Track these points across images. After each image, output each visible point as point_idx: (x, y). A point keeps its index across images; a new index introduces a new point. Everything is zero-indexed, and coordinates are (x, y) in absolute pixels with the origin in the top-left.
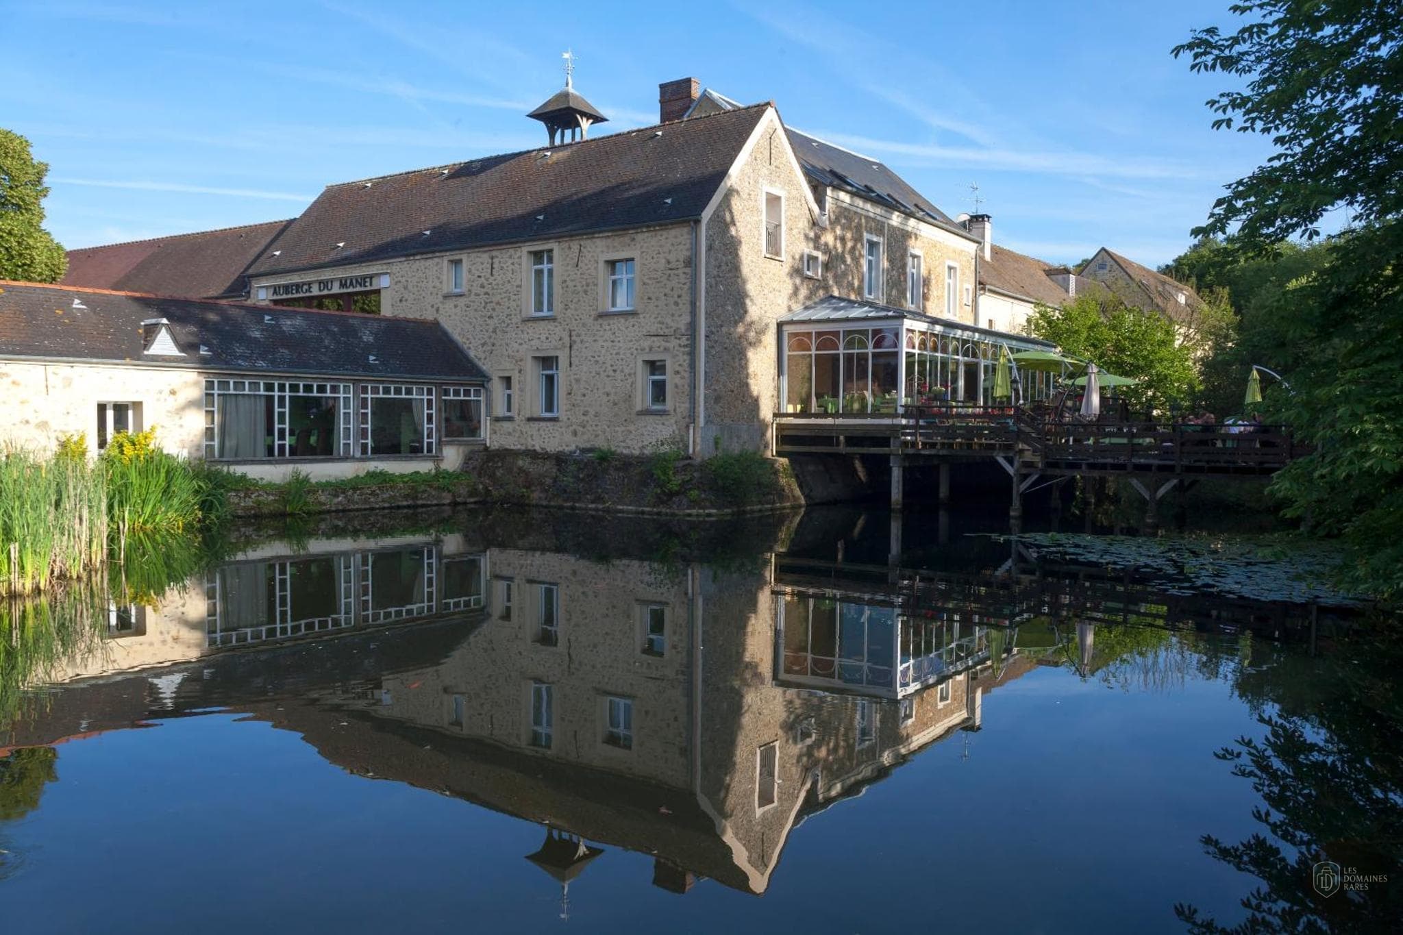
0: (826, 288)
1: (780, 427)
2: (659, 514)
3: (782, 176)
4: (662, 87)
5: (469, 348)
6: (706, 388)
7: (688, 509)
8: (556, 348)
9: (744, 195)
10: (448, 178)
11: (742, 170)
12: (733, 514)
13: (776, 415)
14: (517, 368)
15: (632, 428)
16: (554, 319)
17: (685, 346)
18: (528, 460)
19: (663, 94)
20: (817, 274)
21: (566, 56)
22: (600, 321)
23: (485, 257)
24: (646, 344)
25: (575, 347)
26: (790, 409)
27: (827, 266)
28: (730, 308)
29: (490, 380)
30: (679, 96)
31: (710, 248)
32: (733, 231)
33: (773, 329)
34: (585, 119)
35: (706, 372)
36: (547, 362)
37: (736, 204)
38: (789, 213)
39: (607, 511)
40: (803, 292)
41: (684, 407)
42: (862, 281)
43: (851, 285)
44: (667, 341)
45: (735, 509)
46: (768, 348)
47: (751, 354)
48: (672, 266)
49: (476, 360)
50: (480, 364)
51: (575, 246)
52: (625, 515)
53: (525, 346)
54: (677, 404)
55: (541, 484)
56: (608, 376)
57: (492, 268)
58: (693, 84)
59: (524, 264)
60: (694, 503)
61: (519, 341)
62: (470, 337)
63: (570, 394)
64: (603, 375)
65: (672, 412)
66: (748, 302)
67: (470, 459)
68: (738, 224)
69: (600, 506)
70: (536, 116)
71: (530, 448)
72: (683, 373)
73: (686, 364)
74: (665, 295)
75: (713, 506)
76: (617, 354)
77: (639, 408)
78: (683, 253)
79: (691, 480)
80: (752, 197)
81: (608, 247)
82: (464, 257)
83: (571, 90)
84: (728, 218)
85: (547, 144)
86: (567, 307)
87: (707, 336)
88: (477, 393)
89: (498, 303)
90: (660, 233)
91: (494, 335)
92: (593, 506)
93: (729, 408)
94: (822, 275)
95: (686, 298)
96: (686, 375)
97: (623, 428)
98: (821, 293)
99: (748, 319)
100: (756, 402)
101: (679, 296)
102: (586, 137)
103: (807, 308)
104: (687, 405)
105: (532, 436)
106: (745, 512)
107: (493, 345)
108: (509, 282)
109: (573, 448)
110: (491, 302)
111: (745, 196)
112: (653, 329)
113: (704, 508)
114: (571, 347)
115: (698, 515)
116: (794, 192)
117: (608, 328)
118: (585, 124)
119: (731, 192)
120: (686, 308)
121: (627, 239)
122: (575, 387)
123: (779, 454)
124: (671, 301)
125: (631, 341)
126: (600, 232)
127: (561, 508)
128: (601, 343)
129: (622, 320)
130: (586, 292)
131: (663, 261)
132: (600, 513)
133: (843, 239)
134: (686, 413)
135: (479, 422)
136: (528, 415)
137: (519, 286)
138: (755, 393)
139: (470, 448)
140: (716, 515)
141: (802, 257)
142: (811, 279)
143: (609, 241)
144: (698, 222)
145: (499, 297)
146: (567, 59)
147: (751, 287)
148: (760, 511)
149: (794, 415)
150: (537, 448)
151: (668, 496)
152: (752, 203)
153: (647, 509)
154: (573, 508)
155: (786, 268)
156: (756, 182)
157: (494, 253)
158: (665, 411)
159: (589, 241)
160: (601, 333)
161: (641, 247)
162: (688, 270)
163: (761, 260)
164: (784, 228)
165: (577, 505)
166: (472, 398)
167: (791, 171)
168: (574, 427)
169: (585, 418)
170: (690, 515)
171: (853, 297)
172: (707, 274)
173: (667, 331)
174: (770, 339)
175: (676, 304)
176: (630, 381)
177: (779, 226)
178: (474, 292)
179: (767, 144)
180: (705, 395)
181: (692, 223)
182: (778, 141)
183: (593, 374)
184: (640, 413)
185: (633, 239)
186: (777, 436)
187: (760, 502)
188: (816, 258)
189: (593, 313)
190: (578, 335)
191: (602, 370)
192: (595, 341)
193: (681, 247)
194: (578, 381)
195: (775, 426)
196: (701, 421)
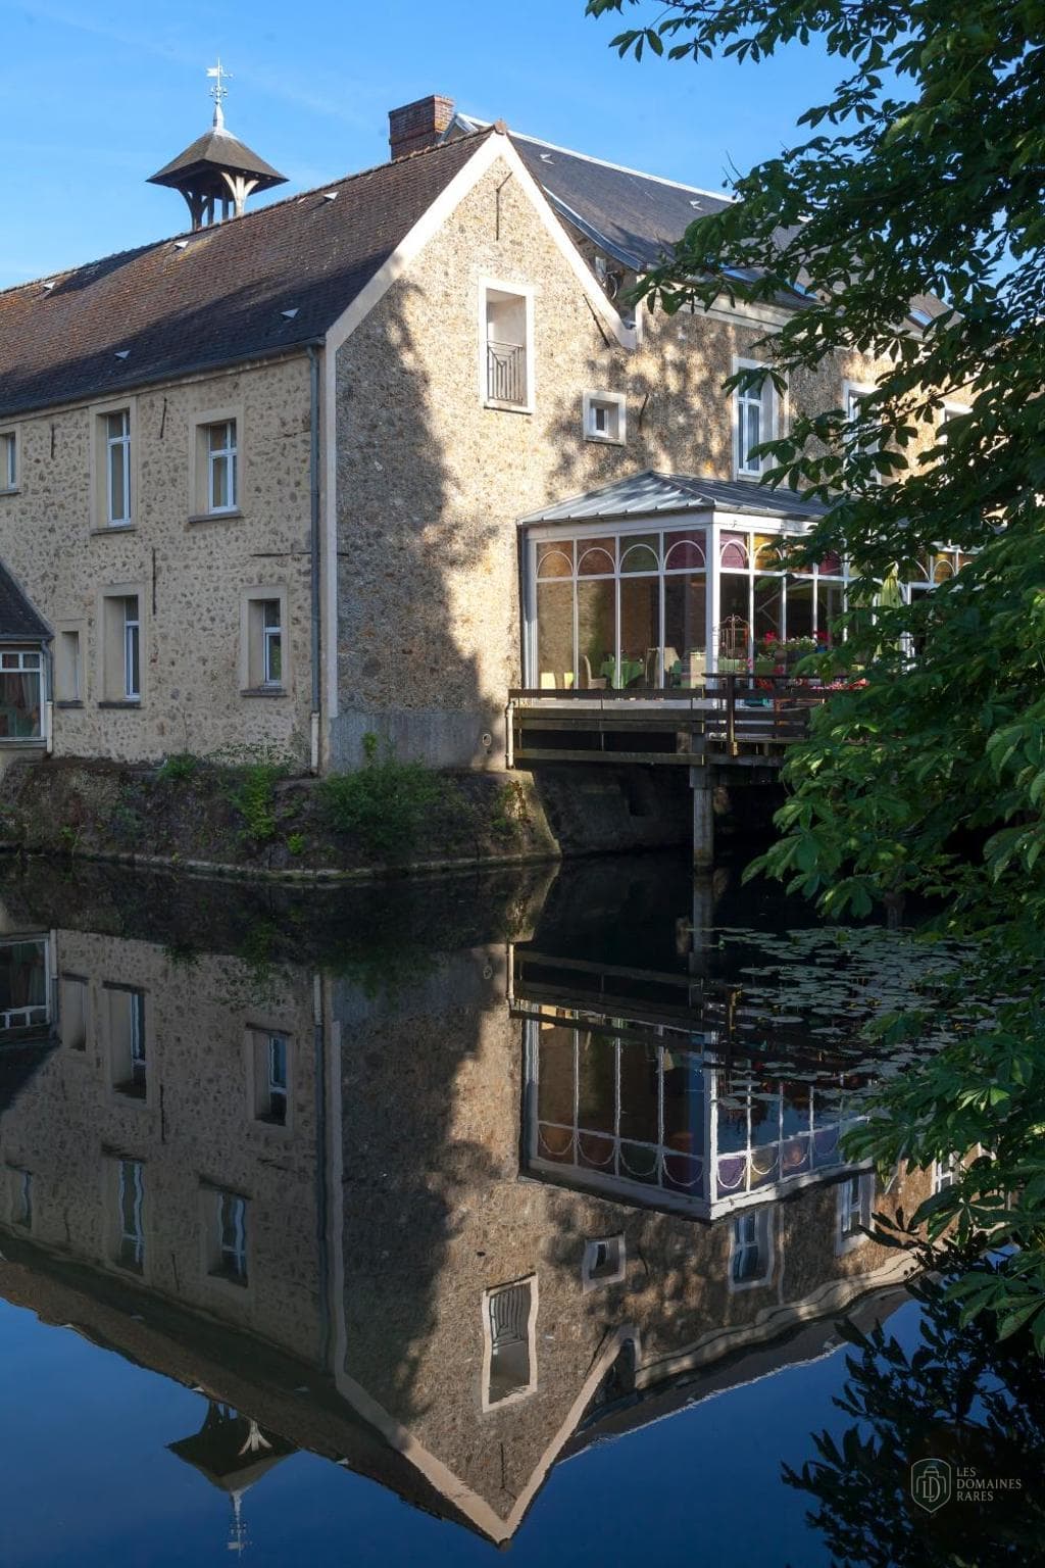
0: (642, 456)
1: (521, 715)
2: (242, 875)
3: (528, 258)
4: (393, 115)
5: (26, 583)
6: (341, 647)
7: (287, 868)
8: (135, 582)
9: (435, 293)
10: (52, 294)
11: (428, 252)
12: (375, 877)
13: (513, 693)
14: (86, 617)
15: (237, 720)
16: (129, 531)
17: (306, 573)
18: (85, 777)
19: (394, 128)
20: (616, 434)
21: (213, 72)
22: (192, 533)
23: (45, 425)
24: (253, 570)
25: (160, 579)
26: (549, 682)
27: (638, 419)
28: (399, 502)
29: (50, 639)
30: (417, 130)
31: (347, 395)
32: (408, 359)
33: (509, 537)
34: (240, 181)
35: (340, 621)
36: (129, 604)
37: (414, 311)
38: (545, 326)
39: (173, 867)
40: (584, 465)
41: (305, 684)
42: (728, 443)
43: (702, 452)
44: (282, 566)
45: (382, 868)
46: (496, 573)
47: (457, 582)
48: (289, 429)
49: (34, 605)
50: (39, 610)
51: (158, 399)
52: (200, 877)
53: (95, 578)
54: (299, 679)
55: (95, 819)
56: (204, 629)
57: (53, 445)
58: (437, 107)
59: (93, 439)
60: (299, 858)
61: (88, 571)
62: (27, 564)
63: (154, 661)
64: (198, 626)
65: (289, 692)
66: (449, 489)
67: (11, 775)
68: (419, 349)
69: (167, 860)
70: (162, 179)
71: (104, 755)
72: (303, 621)
73: (307, 605)
74: (279, 482)
75: (331, 864)
76: (216, 589)
77: (244, 685)
78: (300, 407)
79: (297, 814)
80: (454, 299)
81: (202, 400)
82: (17, 428)
83: (220, 131)
84: (395, 335)
85: (188, 228)
86: (149, 510)
87: (341, 555)
88: (32, 661)
89: (62, 506)
90: (271, 371)
91: (56, 562)
92: (156, 859)
93: (401, 685)
94: (628, 436)
95: (307, 486)
96: (308, 624)
97: (225, 721)
98: (629, 466)
99: (448, 516)
100: (470, 668)
101: (298, 484)
102: (241, 212)
103: (591, 496)
104: (310, 679)
105: (106, 734)
106: (406, 873)
107: (56, 577)
108: (75, 469)
109: (159, 755)
110: (53, 504)
111: (436, 296)
112: (264, 543)
113: (315, 867)
114: (154, 578)
115: (304, 880)
116: (558, 288)
117: (202, 544)
118: (240, 189)
119: (400, 289)
120: (305, 504)
121: (227, 386)
122: (161, 646)
123: (520, 764)
124: (287, 491)
125: (234, 566)
126: (188, 375)
127: (115, 861)
128: (194, 571)
129: (222, 530)
130: (173, 481)
131: (277, 422)
132: (167, 872)
133: (682, 369)
134: (309, 695)
135: (38, 709)
136: (101, 699)
137: (87, 476)
138: (466, 653)
139: (18, 755)
140: (338, 880)
141: (578, 404)
142: (601, 442)
143: (204, 389)
144: (319, 348)
145: (62, 498)
146: (215, 78)
147: (453, 460)
148: (445, 870)
149: (558, 693)
150: (114, 755)
151: (257, 847)
152: (453, 311)
153: (228, 867)
154: (131, 862)
155: (540, 426)
156: (464, 271)
157: (57, 420)
158: (278, 690)
159: (175, 393)
160: (193, 554)
161: (247, 398)
162: (308, 436)
163: (476, 416)
164: (532, 354)
165: (137, 857)
166: (21, 669)
167: (551, 247)
168: (162, 718)
169: (176, 703)
170: (289, 879)
171: (708, 473)
172: (340, 441)
173: (284, 548)
174: (502, 554)
175: (293, 497)
176: (232, 637)
177: (523, 349)
178: (30, 486)
179: (489, 202)
180: (339, 660)
181: (309, 350)
182: (515, 194)
183: (185, 626)
184: (249, 694)
185: (236, 386)
186: (516, 732)
187: (446, 855)
188: (614, 406)
189: (183, 518)
190: (165, 559)
191: (195, 618)
192: (186, 567)
193: (300, 395)
194: (164, 637)
195: (511, 713)
196: (332, 708)
